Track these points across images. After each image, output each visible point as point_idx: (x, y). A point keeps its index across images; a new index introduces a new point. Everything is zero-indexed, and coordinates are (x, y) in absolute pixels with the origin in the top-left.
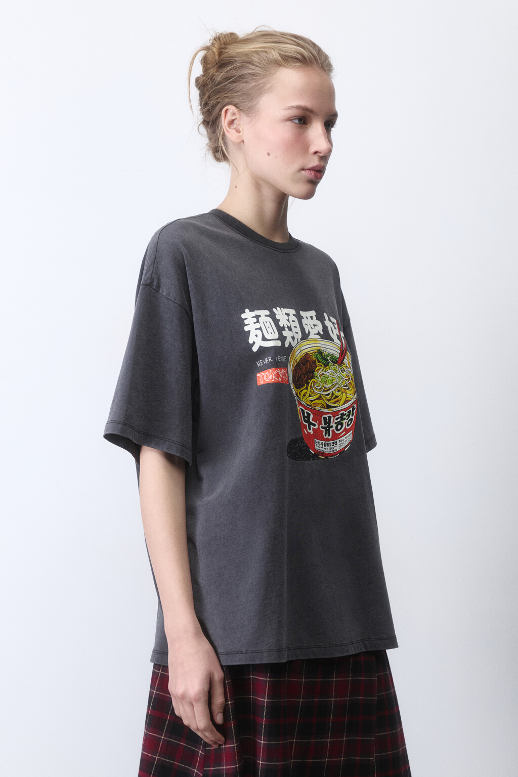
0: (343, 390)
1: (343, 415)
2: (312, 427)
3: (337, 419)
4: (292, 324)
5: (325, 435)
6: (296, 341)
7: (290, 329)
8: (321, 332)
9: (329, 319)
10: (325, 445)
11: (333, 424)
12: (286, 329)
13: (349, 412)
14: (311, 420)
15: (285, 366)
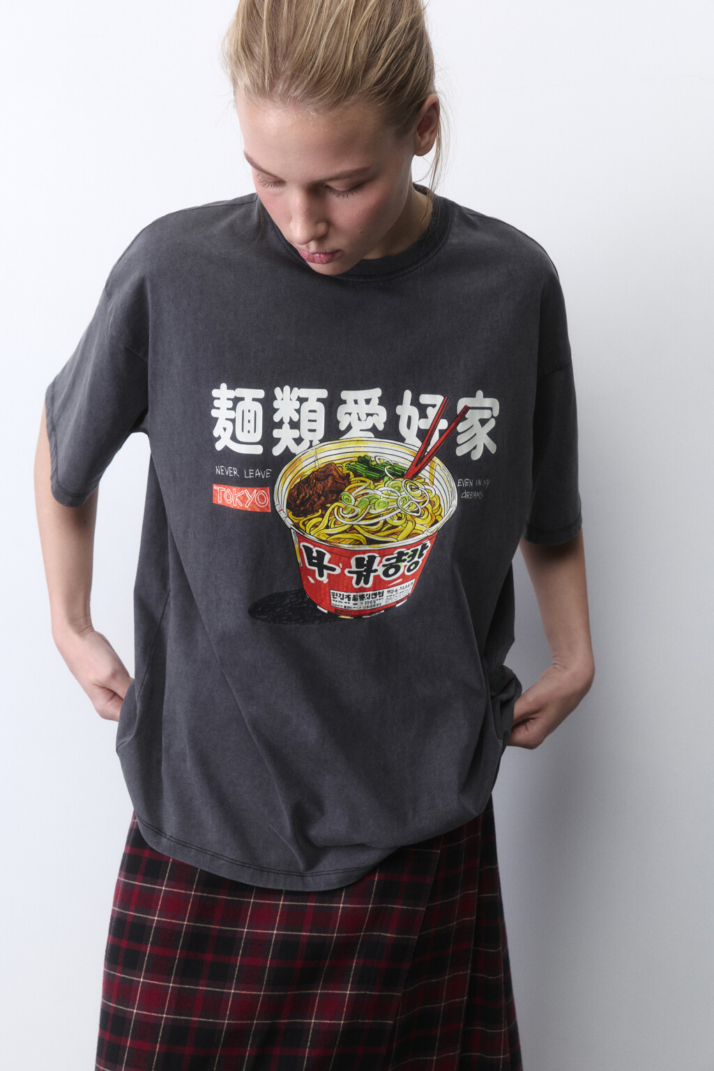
0: (409, 517)
1: (401, 554)
2: (326, 572)
3: (387, 560)
4: (305, 416)
5: (358, 583)
6: (305, 444)
7: (295, 425)
8: (381, 427)
9: (415, 402)
10: (355, 599)
11: (379, 567)
12: (286, 426)
13: (415, 552)
14: (326, 562)
15: (269, 484)
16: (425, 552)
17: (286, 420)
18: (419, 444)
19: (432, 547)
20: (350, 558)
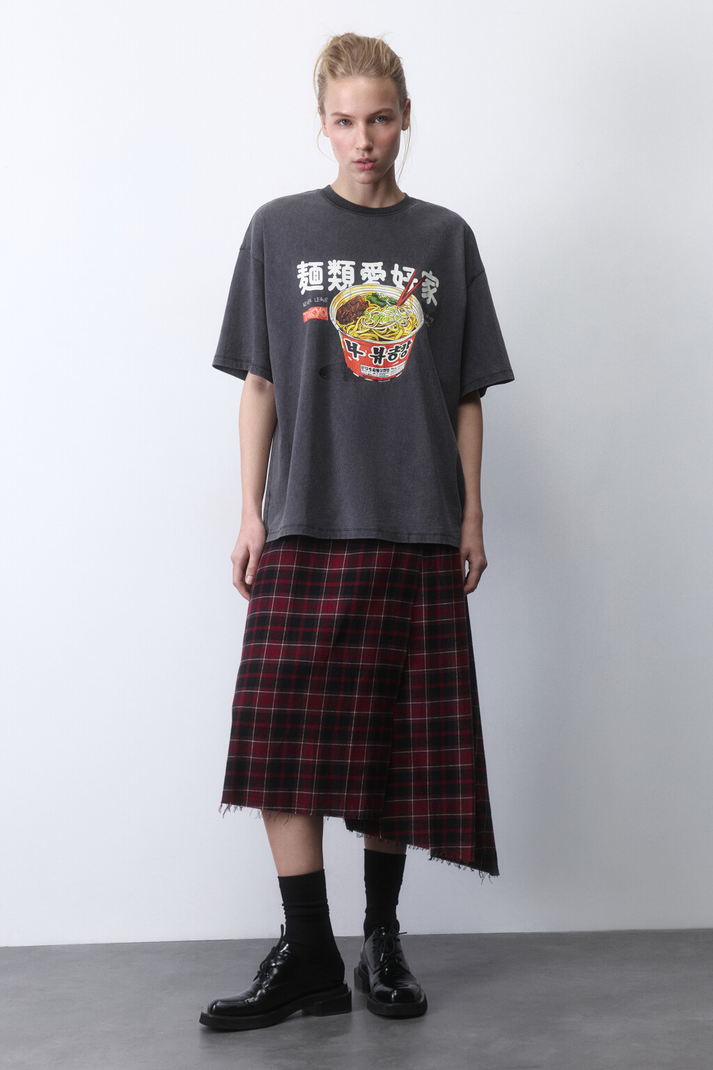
0: (400, 326)
1: (397, 347)
2: (358, 355)
3: (390, 351)
4: (344, 273)
5: (375, 362)
6: (345, 286)
7: (339, 276)
8: (383, 280)
9: (400, 269)
10: (374, 370)
11: (386, 354)
12: (335, 277)
13: (404, 346)
14: (358, 350)
15: (326, 305)
16: (410, 345)
17: (335, 274)
18: (404, 288)
19: (414, 342)
20: (371, 348)
